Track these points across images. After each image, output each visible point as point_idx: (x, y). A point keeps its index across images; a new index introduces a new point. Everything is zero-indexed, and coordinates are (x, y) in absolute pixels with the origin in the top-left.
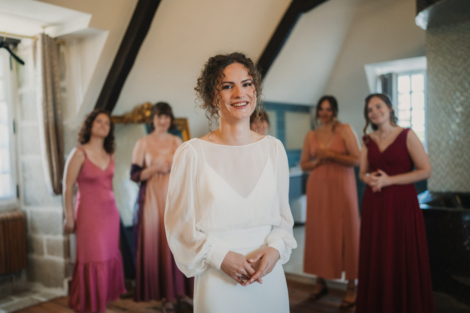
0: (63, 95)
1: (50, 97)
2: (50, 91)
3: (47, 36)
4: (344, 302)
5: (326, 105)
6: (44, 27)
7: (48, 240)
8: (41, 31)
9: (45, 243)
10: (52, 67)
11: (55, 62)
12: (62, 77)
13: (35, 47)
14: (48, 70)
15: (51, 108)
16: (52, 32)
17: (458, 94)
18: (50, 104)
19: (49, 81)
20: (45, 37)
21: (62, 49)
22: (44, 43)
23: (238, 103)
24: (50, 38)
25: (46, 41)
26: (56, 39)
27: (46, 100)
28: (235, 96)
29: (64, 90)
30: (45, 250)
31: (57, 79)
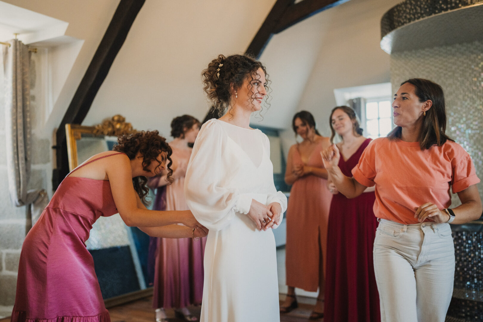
0: (32, 103)
1: (20, 104)
2: (20, 98)
3: (20, 42)
6: (16, 34)
7: (8, 254)
8: (14, 37)
9: (4, 257)
10: (23, 74)
11: (27, 70)
12: (32, 85)
13: (6, 53)
14: (19, 77)
15: (20, 115)
16: (25, 39)
18: (20, 110)
19: (19, 87)
20: (17, 43)
21: (33, 57)
22: (16, 50)
24: (23, 44)
25: (18, 47)
26: (28, 46)
27: (15, 106)
29: (33, 98)
30: (4, 265)
31: (27, 86)
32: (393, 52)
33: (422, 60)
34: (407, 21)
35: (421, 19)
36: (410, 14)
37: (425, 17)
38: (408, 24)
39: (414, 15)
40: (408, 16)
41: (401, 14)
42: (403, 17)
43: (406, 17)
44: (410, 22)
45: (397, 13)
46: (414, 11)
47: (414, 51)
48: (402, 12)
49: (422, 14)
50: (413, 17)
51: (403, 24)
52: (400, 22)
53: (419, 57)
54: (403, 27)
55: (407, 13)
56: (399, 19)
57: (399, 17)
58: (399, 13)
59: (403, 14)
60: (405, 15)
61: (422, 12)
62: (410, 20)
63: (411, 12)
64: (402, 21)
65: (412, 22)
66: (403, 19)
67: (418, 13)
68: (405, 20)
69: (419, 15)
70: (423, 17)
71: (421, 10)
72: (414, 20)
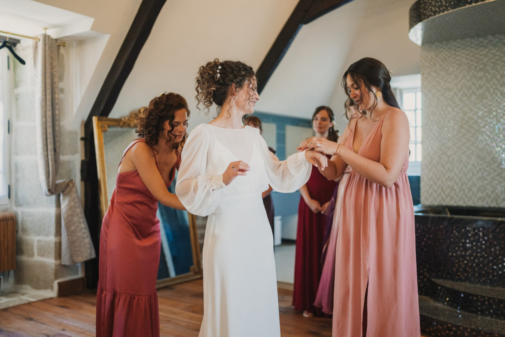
0: (61, 96)
1: (49, 97)
2: (49, 91)
3: (49, 36)
6: (45, 29)
7: (39, 241)
8: (43, 32)
9: (35, 244)
10: (52, 68)
11: (55, 63)
12: (61, 78)
13: (36, 47)
14: (48, 71)
15: (49, 108)
16: (53, 34)
18: (49, 103)
19: (48, 81)
20: (46, 38)
21: (62, 50)
22: (45, 44)
24: (52, 39)
25: (47, 42)
26: (56, 40)
27: (45, 100)
29: (62, 91)
30: (36, 251)
31: (56, 80)
32: (423, 43)
33: (453, 52)
34: (433, 14)
35: (446, 12)
36: (435, 6)
37: (449, 10)
38: (433, 17)
39: (439, 8)
40: (433, 9)
41: (427, 7)
42: (429, 10)
43: (431, 9)
44: (435, 15)
45: (423, 5)
46: (440, 3)
47: (444, 43)
48: (428, 4)
49: (447, 7)
50: (438, 10)
51: (428, 17)
52: (426, 14)
53: (450, 48)
54: (428, 19)
55: (433, 6)
56: (425, 12)
57: (425, 9)
58: (425, 6)
59: (428, 6)
60: (430, 7)
61: (447, 5)
62: (435, 13)
63: (437, 5)
64: (428, 14)
65: (437, 15)
66: (429, 12)
67: (443, 6)
68: (430, 13)
69: (444, 8)
70: (448, 10)
71: (446, 3)
72: (439, 12)
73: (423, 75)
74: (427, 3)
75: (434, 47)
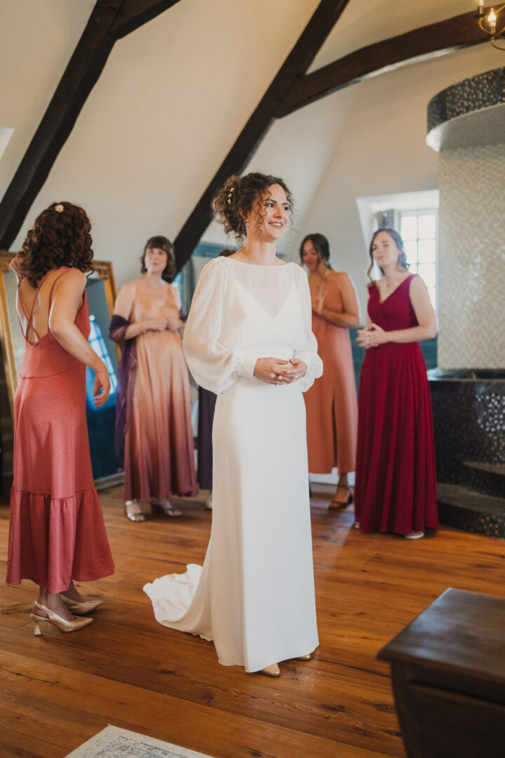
4: (334, 502)
5: (309, 246)
17: (477, 240)
23: (276, 222)
28: (277, 215)
32: (442, 149)
33: (482, 162)
34: (465, 110)
35: (483, 109)
36: (468, 100)
37: (488, 106)
38: (466, 115)
39: (474, 102)
40: (466, 104)
41: (456, 100)
42: (460, 105)
43: (462, 104)
44: (467, 111)
45: (451, 97)
46: (474, 96)
47: (470, 149)
48: (458, 97)
49: (484, 102)
50: (472, 105)
51: (458, 114)
52: (455, 111)
53: (478, 157)
54: (458, 118)
55: (465, 99)
56: (454, 107)
57: (453, 104)
58: (453, 98)
59: (459, 99)
60: (461, 101)
61: (485, 99)
62: (468, 109)
63: (470, 98)
64: (458, 110)
65: (471, 113)
66: (459, 107)
67: (479, 100)
68: (461, 109)
69: (481, 103)
70: (485, 106)
71: (483, 95)
72: (474, 109)
73: (441, 194)
74: (456, 95)
75: (456, 154)
